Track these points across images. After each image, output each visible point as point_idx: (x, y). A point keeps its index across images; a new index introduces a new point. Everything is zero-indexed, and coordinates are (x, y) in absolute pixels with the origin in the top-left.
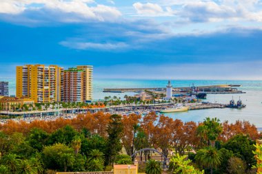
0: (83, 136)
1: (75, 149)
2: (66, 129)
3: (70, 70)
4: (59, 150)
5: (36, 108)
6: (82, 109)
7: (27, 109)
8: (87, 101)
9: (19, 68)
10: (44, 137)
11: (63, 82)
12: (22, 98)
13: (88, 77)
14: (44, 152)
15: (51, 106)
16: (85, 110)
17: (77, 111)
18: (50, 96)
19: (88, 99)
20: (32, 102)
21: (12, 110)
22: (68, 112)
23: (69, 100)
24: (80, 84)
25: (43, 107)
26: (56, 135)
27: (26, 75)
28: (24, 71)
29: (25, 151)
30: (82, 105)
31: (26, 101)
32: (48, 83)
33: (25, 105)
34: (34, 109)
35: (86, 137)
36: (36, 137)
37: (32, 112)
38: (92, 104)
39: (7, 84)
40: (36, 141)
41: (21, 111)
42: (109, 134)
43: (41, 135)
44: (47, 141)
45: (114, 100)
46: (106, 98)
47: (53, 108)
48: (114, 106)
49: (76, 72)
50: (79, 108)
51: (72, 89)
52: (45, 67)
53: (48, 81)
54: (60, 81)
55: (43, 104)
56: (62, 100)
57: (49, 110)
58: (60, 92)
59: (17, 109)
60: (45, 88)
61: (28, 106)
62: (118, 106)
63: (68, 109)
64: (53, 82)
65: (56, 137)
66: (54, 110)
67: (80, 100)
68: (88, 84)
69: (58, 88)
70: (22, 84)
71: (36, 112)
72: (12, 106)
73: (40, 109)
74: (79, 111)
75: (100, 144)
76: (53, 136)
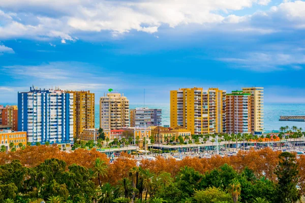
0: (244, 178)
1: (234, 196)
2: (223, 169)
3: (234, 94)
4: (213, 197)
5: (193, 140)
6: (249, 142)
7: (182, 142)
8: (256, 133)
9: (173, 93)
10: (197, 178)
11: (225, 108)
12: (177, 128)
13: (257, 102)
14: (195, 197)
15: (211, 138)
16: (253, 144)
17: (242, 145)
18: (210, 127)
19: (257, 129)
20: (188, 133)
21: (166, 143)
22: (231, 146)
23: (233, 131)
24: (247, 111)
25: (201, 140)
26: (211, 177)
27: (181, 101)
28: (179, 96)
29: (173, 195)
30: (249, 138)
31: (182, 133)
32: (207, 110)
33: (180, 137)
34: (190, 142)
35: (249, 180)
36: (187, 178)
37: (188, 145)
38: (262, 137)
39: (160, 111)
40: (187, 183)
41: (175, 144)
42: (279, 178)
43: (193, 175)
44: (200, 184)
45: (293, 131)
46: (282, 128)
47: (213, 141)
48: (292, 140)
49: (241, 96)
50: (245, 142)
51: (237, 117)
52: (203, 91)
53: (207, 107)
54: (221, 107)
55: (202, 136)
56: (224, 131)
57: (208, 144)
58: (221, 121)
59: (171, 141)
60: (204, 116)
61: (184, 137)
62: (298, 140)
63: (231, 142)
64: (213, 108)
65: (211, 179)
66: (214, 144)
67: (247, 131)
68: (256, 111)
69: (219, 116)
70: (177, 112)
71: (192, 145)
72: (165, 138)
73: (197, 141)
74: (246, 144)
75: (268, 190)
76: (208, 178)
